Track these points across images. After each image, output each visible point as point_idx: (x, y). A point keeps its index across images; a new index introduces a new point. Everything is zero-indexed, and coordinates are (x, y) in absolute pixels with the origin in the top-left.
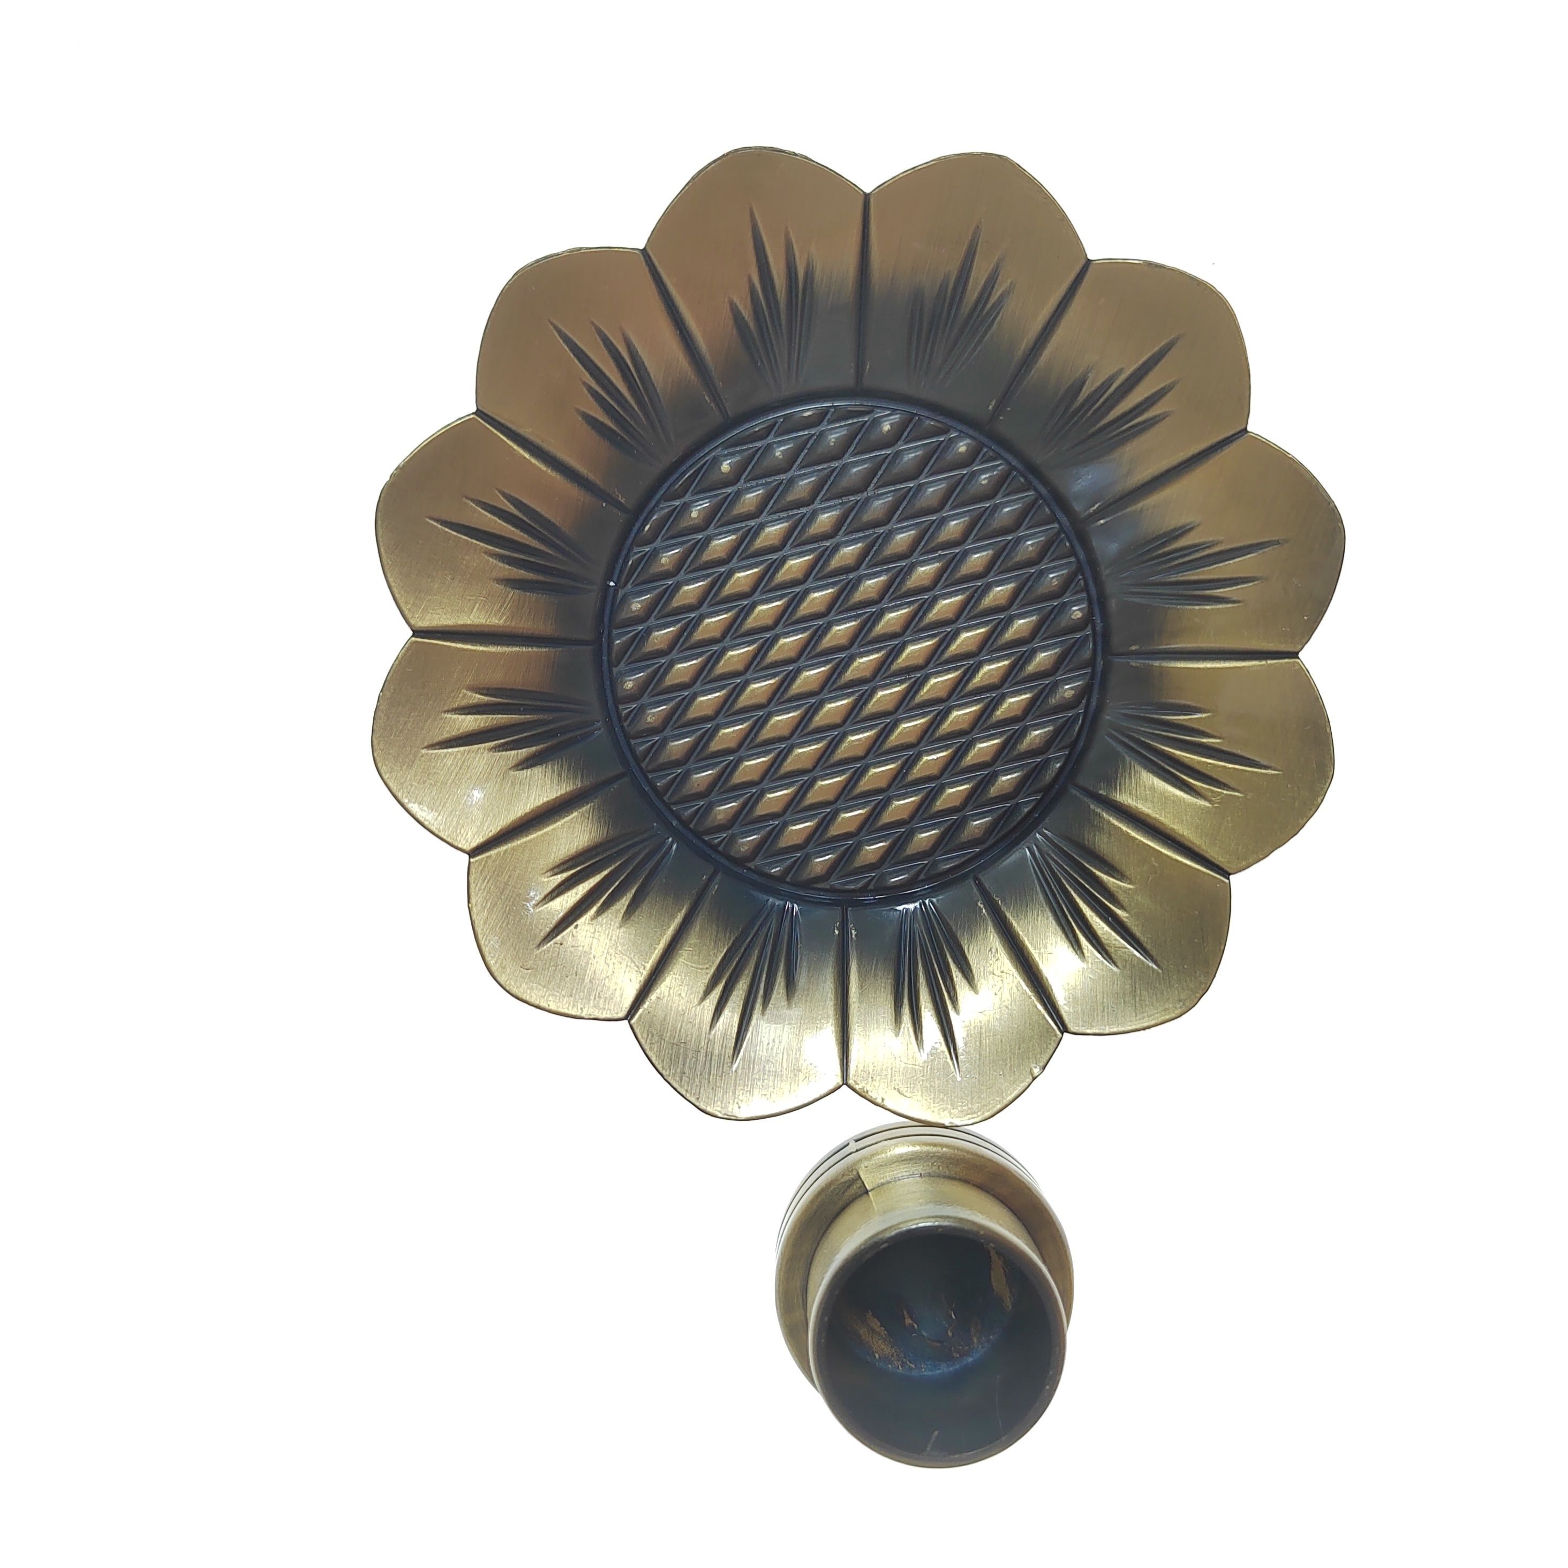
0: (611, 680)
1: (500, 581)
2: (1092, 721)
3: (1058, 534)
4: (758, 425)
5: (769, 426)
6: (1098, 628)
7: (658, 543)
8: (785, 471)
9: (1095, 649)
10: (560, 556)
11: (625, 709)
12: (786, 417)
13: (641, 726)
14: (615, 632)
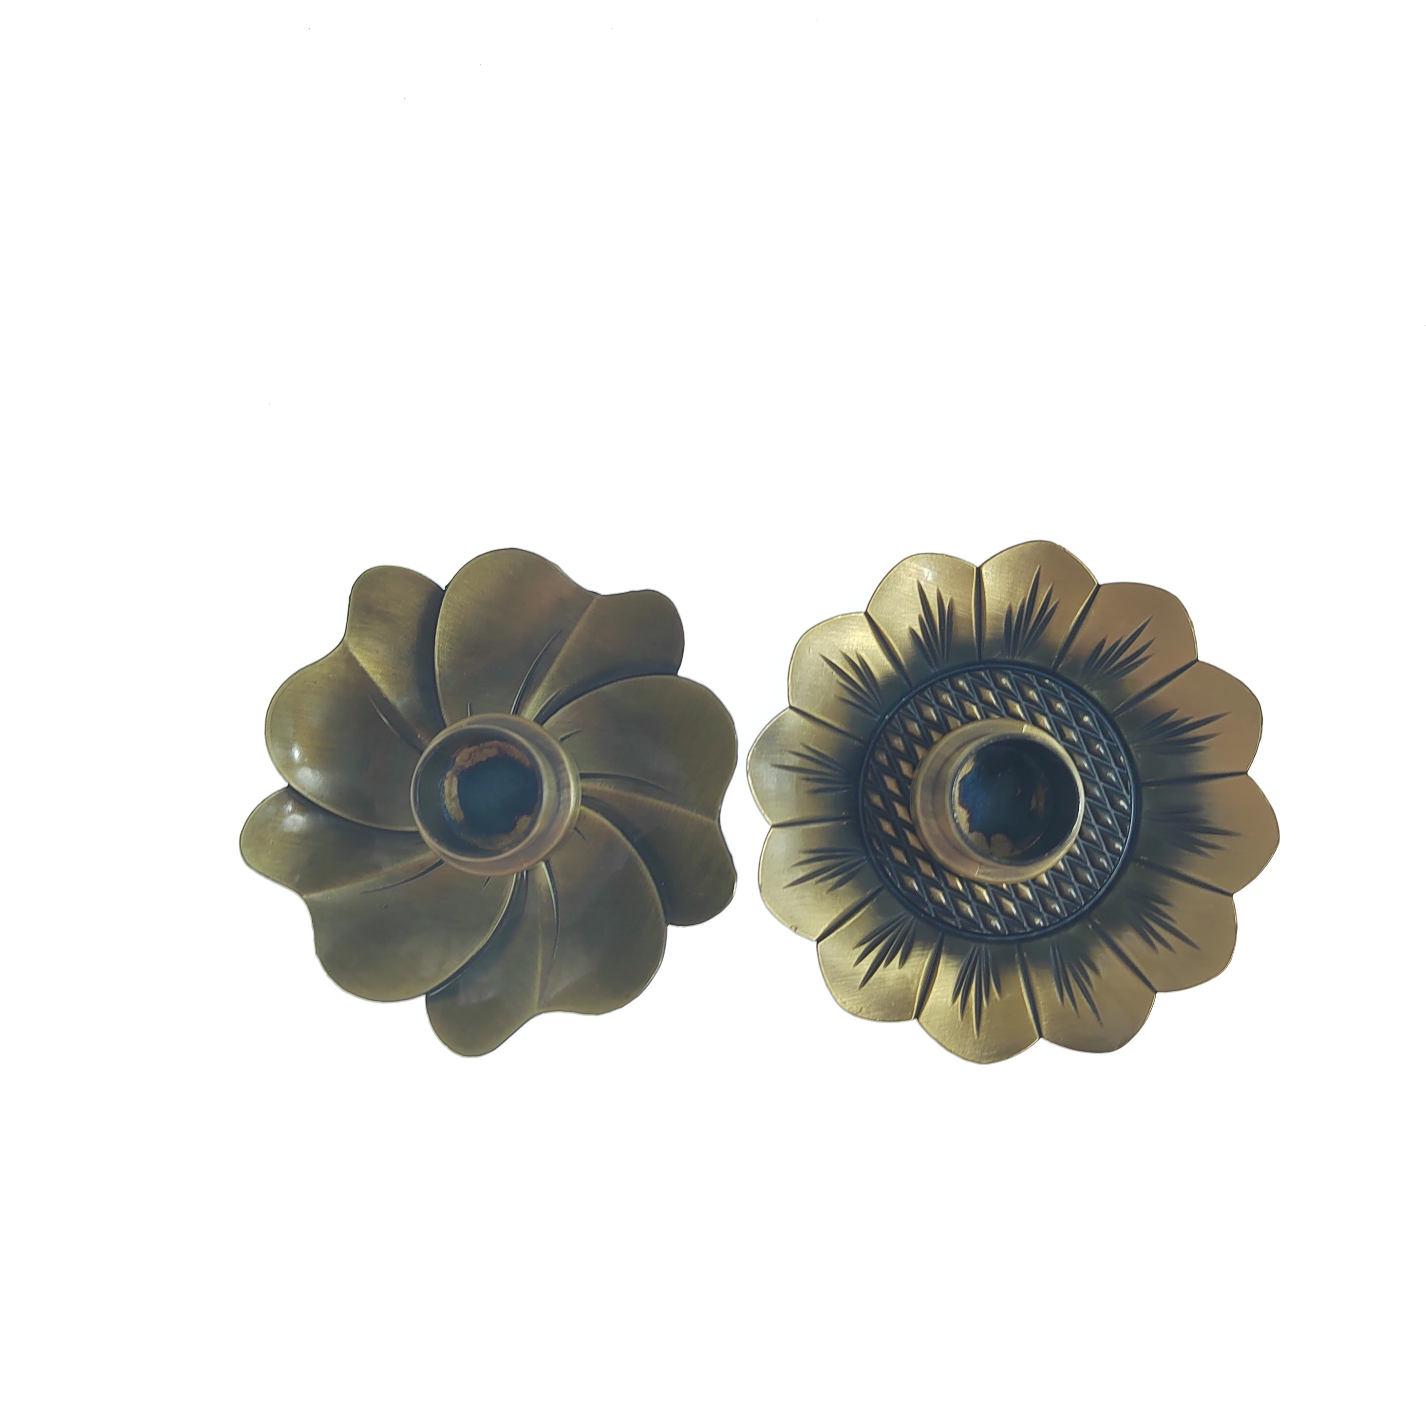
0: (960, 673)
1: (1010, 607)
2: (980, 939)
3: (1078, 904)
4: (1112, 733)
5: (1110, 738)
6: (1031, 935)
7: (1039, 688)
8: (1089, 751)
9: (1019, 934)
10: (1026, 637)
11: (947, 682)
12: (1118, 747)
13: (939, 692)
14: (988, 672)
